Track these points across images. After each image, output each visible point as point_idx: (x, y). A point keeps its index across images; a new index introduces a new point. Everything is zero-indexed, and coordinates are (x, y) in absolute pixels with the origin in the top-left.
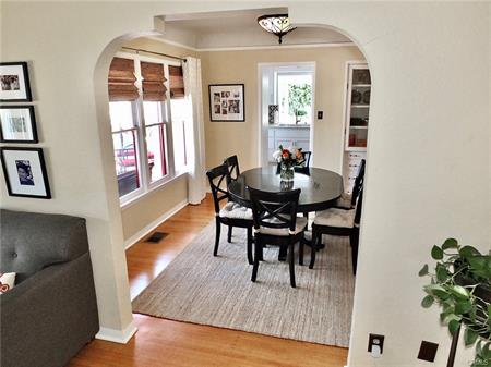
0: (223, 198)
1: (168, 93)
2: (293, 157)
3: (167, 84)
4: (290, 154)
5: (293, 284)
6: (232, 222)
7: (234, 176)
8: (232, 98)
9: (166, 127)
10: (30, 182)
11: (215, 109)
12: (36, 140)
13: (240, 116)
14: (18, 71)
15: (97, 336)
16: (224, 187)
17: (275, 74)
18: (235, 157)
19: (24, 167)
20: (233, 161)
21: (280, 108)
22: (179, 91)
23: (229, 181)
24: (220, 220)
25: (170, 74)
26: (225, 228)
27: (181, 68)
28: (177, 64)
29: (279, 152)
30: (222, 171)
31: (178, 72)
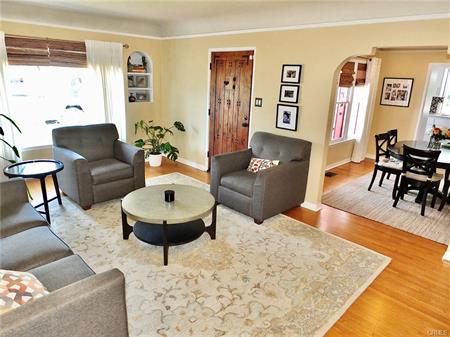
0: (382, 155)
1: (354, 82)
2: (443, 134)
3: (354, 76)
4: (441, 131)
5: (423, 214)
6: (385, 170)
7: (392, 143)
8: (401, 88)
9: (347, 106)
10: (288, 122)
11: (386, 96)
12: (297, 102)
13: (405, 103)
14: (297, 69)
15: (302, 205)
16: (384, 147)
17: (447, 70)
18: (396, 131)
19: (287, 114)
20: (394, 133)
21: (445, 100)
22: (362, 81)
23: (389, 145)
24: (377, 168)
25: (359, 69)
26: (380, 173)
27: (366, 65)
28: (364, 62)
29: (432, 128)
30: (385, 137)
31: (364, 68)
